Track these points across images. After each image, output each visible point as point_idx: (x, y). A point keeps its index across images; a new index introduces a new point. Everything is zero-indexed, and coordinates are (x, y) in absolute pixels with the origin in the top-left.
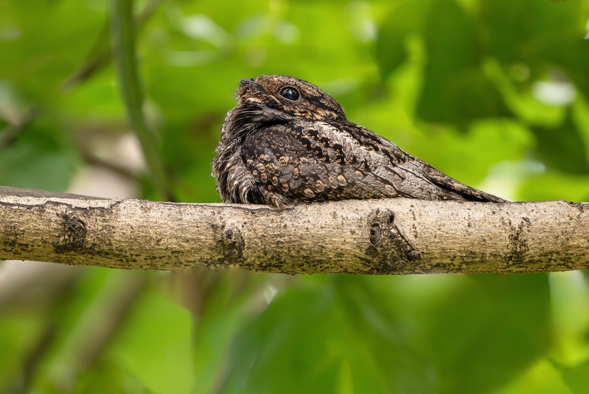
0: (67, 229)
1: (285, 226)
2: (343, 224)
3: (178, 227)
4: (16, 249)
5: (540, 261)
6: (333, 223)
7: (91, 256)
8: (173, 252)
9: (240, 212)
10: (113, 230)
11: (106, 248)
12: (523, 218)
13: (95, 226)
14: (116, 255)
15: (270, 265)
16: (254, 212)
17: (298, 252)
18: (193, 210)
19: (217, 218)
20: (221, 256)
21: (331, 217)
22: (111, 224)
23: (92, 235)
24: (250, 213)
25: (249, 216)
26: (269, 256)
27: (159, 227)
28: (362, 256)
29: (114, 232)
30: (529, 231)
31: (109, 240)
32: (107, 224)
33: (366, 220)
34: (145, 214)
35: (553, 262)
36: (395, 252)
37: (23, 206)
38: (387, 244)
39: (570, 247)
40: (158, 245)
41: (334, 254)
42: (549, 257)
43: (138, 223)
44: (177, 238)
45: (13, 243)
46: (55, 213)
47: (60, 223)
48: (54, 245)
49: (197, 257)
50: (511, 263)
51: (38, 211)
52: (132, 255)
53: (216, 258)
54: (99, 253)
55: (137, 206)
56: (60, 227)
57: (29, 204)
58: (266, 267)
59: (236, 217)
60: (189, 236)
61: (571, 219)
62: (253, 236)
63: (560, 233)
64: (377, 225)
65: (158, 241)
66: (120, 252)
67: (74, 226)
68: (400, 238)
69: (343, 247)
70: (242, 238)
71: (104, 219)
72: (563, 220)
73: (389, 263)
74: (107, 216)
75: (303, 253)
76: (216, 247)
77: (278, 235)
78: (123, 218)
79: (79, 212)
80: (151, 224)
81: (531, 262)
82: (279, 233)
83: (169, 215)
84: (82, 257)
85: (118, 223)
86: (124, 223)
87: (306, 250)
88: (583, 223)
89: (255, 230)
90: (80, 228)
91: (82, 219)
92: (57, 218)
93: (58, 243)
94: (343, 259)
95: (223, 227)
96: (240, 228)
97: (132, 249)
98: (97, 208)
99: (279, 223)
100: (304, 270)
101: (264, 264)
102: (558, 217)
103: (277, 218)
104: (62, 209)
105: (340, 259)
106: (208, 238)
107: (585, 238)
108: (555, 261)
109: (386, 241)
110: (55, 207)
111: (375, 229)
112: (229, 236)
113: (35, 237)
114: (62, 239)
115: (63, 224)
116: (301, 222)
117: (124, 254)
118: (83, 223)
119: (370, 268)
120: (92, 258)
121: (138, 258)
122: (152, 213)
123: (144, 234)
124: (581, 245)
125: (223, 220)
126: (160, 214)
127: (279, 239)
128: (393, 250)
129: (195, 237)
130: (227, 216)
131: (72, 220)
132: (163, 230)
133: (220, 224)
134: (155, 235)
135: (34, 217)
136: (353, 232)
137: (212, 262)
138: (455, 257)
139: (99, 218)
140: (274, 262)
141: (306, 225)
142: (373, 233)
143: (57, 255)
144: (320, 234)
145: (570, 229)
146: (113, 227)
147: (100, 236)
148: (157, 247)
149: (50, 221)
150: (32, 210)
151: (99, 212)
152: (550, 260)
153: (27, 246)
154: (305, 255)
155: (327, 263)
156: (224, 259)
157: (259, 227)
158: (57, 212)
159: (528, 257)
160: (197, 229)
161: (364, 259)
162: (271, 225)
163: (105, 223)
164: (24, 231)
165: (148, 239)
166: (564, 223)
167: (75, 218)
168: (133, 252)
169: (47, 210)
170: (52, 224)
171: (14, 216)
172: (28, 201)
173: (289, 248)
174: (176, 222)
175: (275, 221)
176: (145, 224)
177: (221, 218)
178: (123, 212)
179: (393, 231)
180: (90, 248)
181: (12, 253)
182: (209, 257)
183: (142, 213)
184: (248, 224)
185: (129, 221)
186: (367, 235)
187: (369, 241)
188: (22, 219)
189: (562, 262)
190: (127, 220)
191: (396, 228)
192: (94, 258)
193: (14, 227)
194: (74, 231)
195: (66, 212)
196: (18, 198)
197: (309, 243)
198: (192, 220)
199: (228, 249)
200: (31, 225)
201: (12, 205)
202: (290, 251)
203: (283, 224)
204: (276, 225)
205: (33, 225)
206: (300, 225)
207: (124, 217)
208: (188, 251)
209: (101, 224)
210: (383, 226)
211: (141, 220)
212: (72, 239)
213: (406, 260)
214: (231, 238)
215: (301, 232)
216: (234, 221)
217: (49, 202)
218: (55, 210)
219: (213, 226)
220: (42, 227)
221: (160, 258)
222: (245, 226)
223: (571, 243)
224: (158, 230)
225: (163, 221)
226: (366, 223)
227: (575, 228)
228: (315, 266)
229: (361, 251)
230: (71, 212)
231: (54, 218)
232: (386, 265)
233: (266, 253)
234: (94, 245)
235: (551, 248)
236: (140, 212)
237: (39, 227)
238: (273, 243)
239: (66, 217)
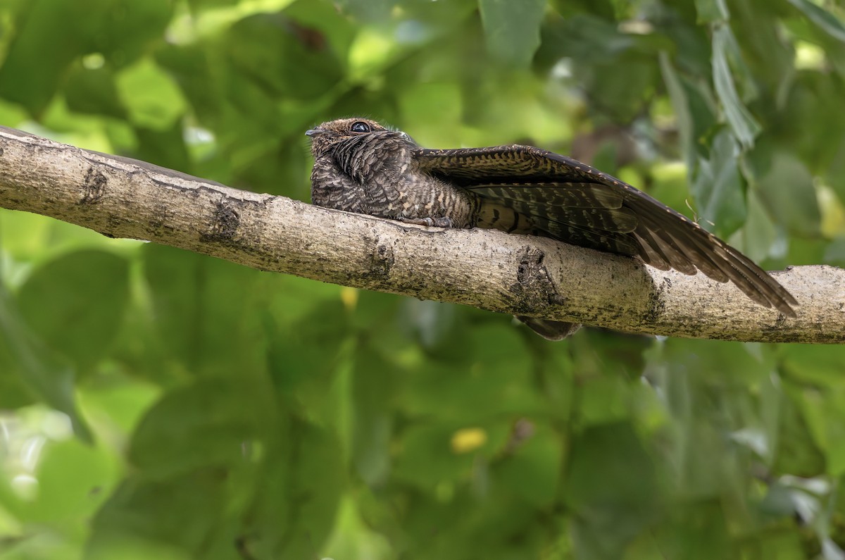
0: (219, 218)
1: (436, 249)
2: (492, 256)
3: (331, 234)
4: (160, 231)
5: (671, 324)
6: (482, 254)
7: (234, 250)
8: (319, 259)
9: (393, 228)
10: (265, 227)
11: (252, 244)
12: (665, 278)
13: (247, 220)
14: (260, 253)
15: (410, 287)
16: (407, 230)
17: (443, 279)
18: (346, 219)
19: (371, 231)
20: (367, 271)
21: (480, 247)
22: (264, 220)
23: (243, 228)
24: (403, 230)
25: (402, 234)
26: (413, 278)
27: (311, 231)
28: (505, 293)
29: (265, 229)
30: (669, 292)
31: (258, 237)
32: (260, 219)
33: (515, 255)
34: (298, 215)
35: (682, 328)
36: (539, 293)
37: (176, 187)
38: (533, 285)
39: (705, 315)
40: (307, 249)
41: (478, 286)
42: (682, 322)
43: (290, 223)
44: (327, 245)
45: (159, 225)
46: (209, 199)
47: (213, 211)
48: (201, 234)
49: (341, 268)
50: (644, 322)
51: (192, 195)
52: (277, 255)
53: (362, 272)
54: (244, 248)
55: (290, 205)
56: (212, 215)
57: (183, 186)
58: (405, 288)
59: (389, 233)
60: (340, 245)
61: (710, 286)
62: (403, 255)
63: (698, 300)
64: (526, 263)
65: (308, 245)
66: (266, 251)
67: (227, 216)
68: (547, 280)
69: (488, 280)
70: (393, 255)
71: (257, 215)
72: (702, 286)
73: (529, 304)
74: (260, 211)
75: (447, 280)
76: (365, 260)
77: (428, 258)
78: (275, 216)
79: (233, 203)
80: (304, 227)
81: (662, 324)
82: (428, 256)
83: (322, 220)
84: (224, 250)
85: (270, 221)
86: (277, 221)
87: (451, 278)
88: (721, 292)
89: (406, 249)
90: (234, 219)
91: (236, 210)
92: (210, 206)
93: (207, 231)
94: (485, 292)
95: (377, 241)
96: (393, 245)
97: (279, 250)
98: (251, 201)
99: (430, 246)
100: (440, 297)
101: (404, 286)
102: (698, 283)
103: (428, 240)
104: (216, 197)
105: (481, 292)
106: (358, 250)
107: (720, 308)
108: (685, 326)
109: (533, 281)
110: (210, 194)
111: (524, 266)
112: (382, 250)
113: (184, 222)
114: (211, 227)
115: (216, 213)
116: (451, 247)
117: (269, 253)
118: (237, 215)
119: (508, 306)
120: (235, 252)
121: (282, 259)
122: (305, 216)
123: (295, 236)
124: (715, 315)
125: (377, 234)
126: (313, 217)
127: (427, 262)
128: (537, 291)
129: (345, 247)
130: (381, 230)
131: (226, 210)
132: (315, 234)
133: (374, 238)
134: (306, 239)
135: (187, 201)
136: (501, 267)
137: (355, 276)
138: (593, 308)
139: (252, 212)
140: (416, 285)
141: (456, 252)
142: (521, 270)
143: (200, 244)
144: (469, 264)
145: (708, 297)
146: (265, 224)
147: (250, 231)
148: (305, 251)
149: (203, 207)
150: (186, 193)
151: (253, 206)
152: (681, 325)
153: (172, 229)
154: (449, 282)
155: (467, 294)
156: (369, 274)
157: (410, 246)
158: (212, 199)
159: (662, 318)
160: (348, 239)
161: (505, 296)
162: (422, 246)
163: (257, 219)
164: (174, 213)
165: (298, 242)
166: (703, 289)
167: (229, 208)
168: (279, 253)
169: (201, 196)
170: (204, 210)
171: (166, 196)
172: (181, 183)
173: (435, 273)
174: (329, 229)
175: (426, 243)
176: (298, 226)
177: (375, 232)
178: (276, 209)
179: (541, 271)
180: (237, 242)
181: (153, 234)
182: (353, 269)
183: (296, 214)
184: (400, 242)
185: (281, 220)
186: (515, 272)
187: (516, 278)
188: (174, 201)
189: (690, 329)
190: (279, 218)
191: (544, 268)
192: (237, 252)
193: (165, 208)
194: (225, 221)
195: (221, 200)
196: (170, 179)
197: (455, 271)
198: (345, 229)
199: (377, 265)
200: (182, 209)
201: (165, 184)
202: (434, 276)
203: (433, 248)
204: (427, 247)
205: (184, 209)
206: (451, 251)
207: (277, 215)
208: (335, 260)
209: (254, 218)
210: (532, 265)
211: (293, 221)
212: (221, 229)
213: (547, 303)
214: (382, 254)
215: (450, 258)
216: (388, 237)
217: (202, 187)
218: (210, 197)
219: (365, 238)
220: (193, 212)
221: (304, 263)
222: (397, 243)
223: (706, 311)
224: (310, 234)
225: (316, 226)
226: (515, 259)
227: (713, 296)
228: (453, 295)
229: (506, 287)
230: (226, 201)
231: (208, 205)
232: (526, 305)
233: (411, 274)
234: (242, 239)
235: (686, 312)
236: (293, 212)
237: (190, 212)
238: (421, 266)
239: (220, 206)
